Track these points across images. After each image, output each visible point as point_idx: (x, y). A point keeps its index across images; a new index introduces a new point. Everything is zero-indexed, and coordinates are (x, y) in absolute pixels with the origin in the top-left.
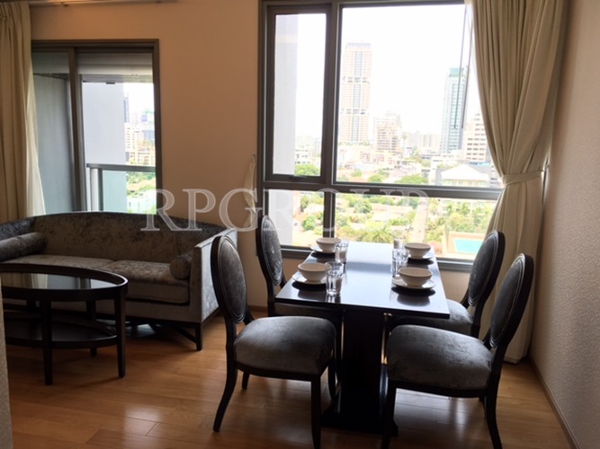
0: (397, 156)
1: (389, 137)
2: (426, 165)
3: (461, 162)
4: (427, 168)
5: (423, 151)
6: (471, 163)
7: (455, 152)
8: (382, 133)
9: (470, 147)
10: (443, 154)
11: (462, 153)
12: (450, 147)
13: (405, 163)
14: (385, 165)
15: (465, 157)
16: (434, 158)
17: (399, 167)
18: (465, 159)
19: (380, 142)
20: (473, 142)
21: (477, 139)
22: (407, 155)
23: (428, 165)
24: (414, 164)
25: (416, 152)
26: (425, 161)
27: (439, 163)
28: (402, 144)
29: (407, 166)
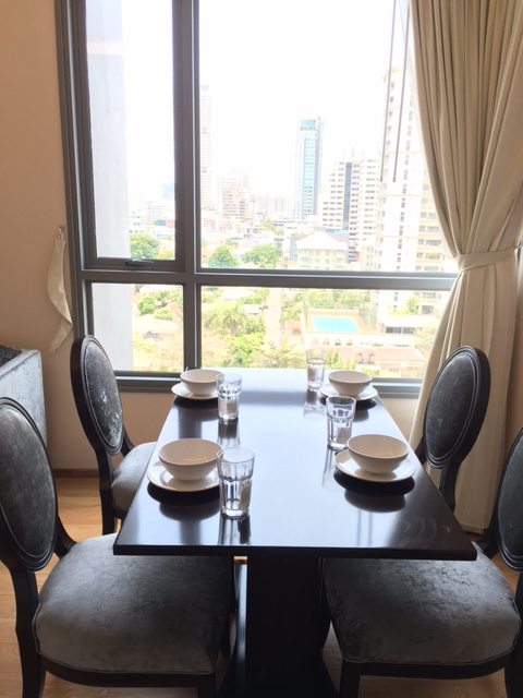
0: (246, 223)
1: (236, 201)
2: (279, 234)
3: (317, 229)
4: (279, 237)
5: (275, 216)
6: (327, 230)
7: (310, 218)
8: (227, 195)
9: (326, 212)
10: (297, 220)
11: (318, 219)
12: (306, 212)
13: (255, 231)
14: (233, 233)
15: (321, 223)
16: (287, 225)
17: (249, 236)
18: (321, 225)
19: (226, 207)
20: (329, 206)
21: (332, 203)
22: (257, 223)
23: (281, 233)
24: (266, 233)
25: (267, 218)
26: (278, 228)
27: (293, 231)
28: (251, 209)
29: (259, 235)
